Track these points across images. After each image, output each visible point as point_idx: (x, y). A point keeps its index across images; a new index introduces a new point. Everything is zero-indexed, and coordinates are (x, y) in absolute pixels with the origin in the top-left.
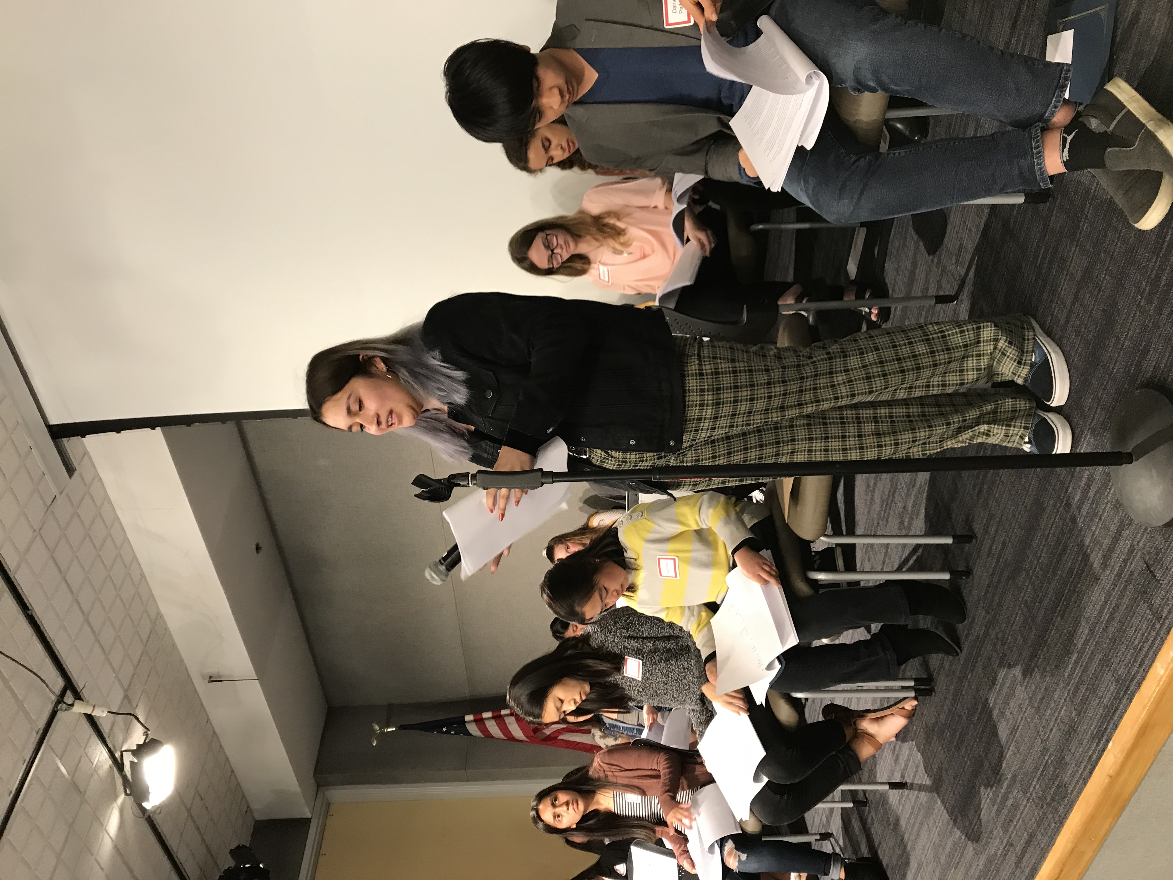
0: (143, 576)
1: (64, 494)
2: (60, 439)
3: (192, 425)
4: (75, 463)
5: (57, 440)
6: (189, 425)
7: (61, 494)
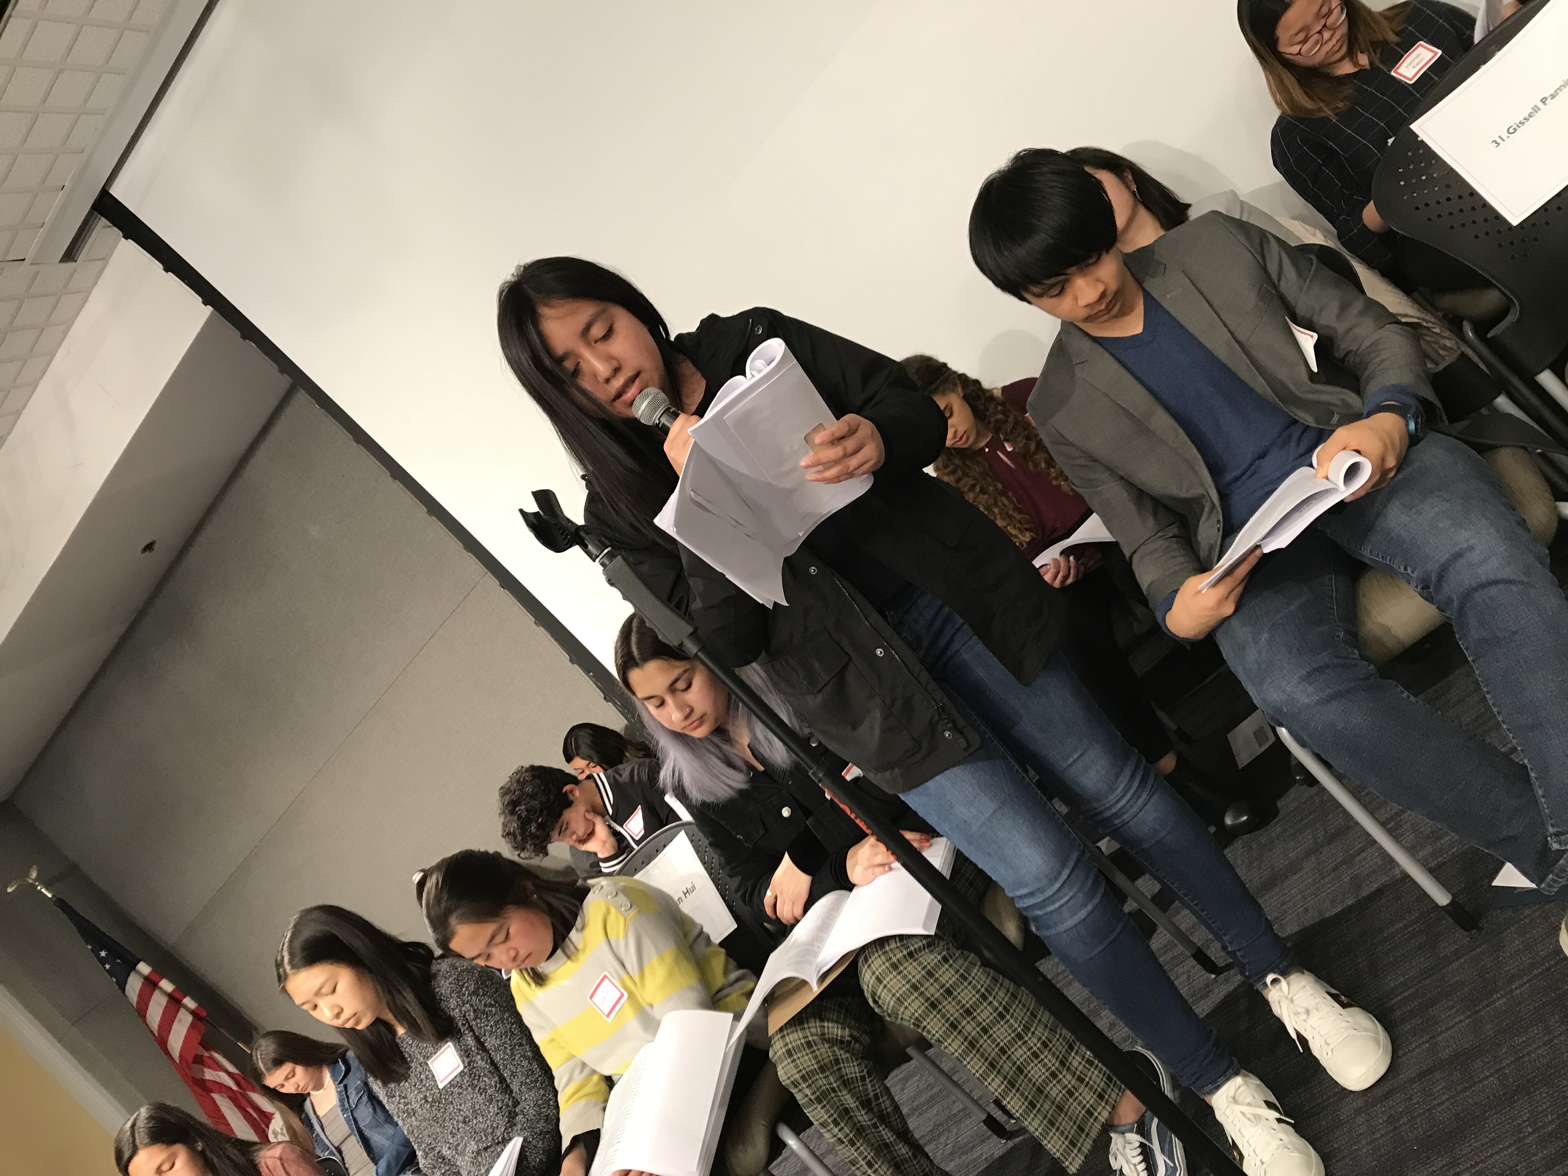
1: (36, 267)
2: (99, 216)
3: (247, 341)
4: (82, 257)
5: (96, 213)
6: (244, 337)
7: (32, 264)
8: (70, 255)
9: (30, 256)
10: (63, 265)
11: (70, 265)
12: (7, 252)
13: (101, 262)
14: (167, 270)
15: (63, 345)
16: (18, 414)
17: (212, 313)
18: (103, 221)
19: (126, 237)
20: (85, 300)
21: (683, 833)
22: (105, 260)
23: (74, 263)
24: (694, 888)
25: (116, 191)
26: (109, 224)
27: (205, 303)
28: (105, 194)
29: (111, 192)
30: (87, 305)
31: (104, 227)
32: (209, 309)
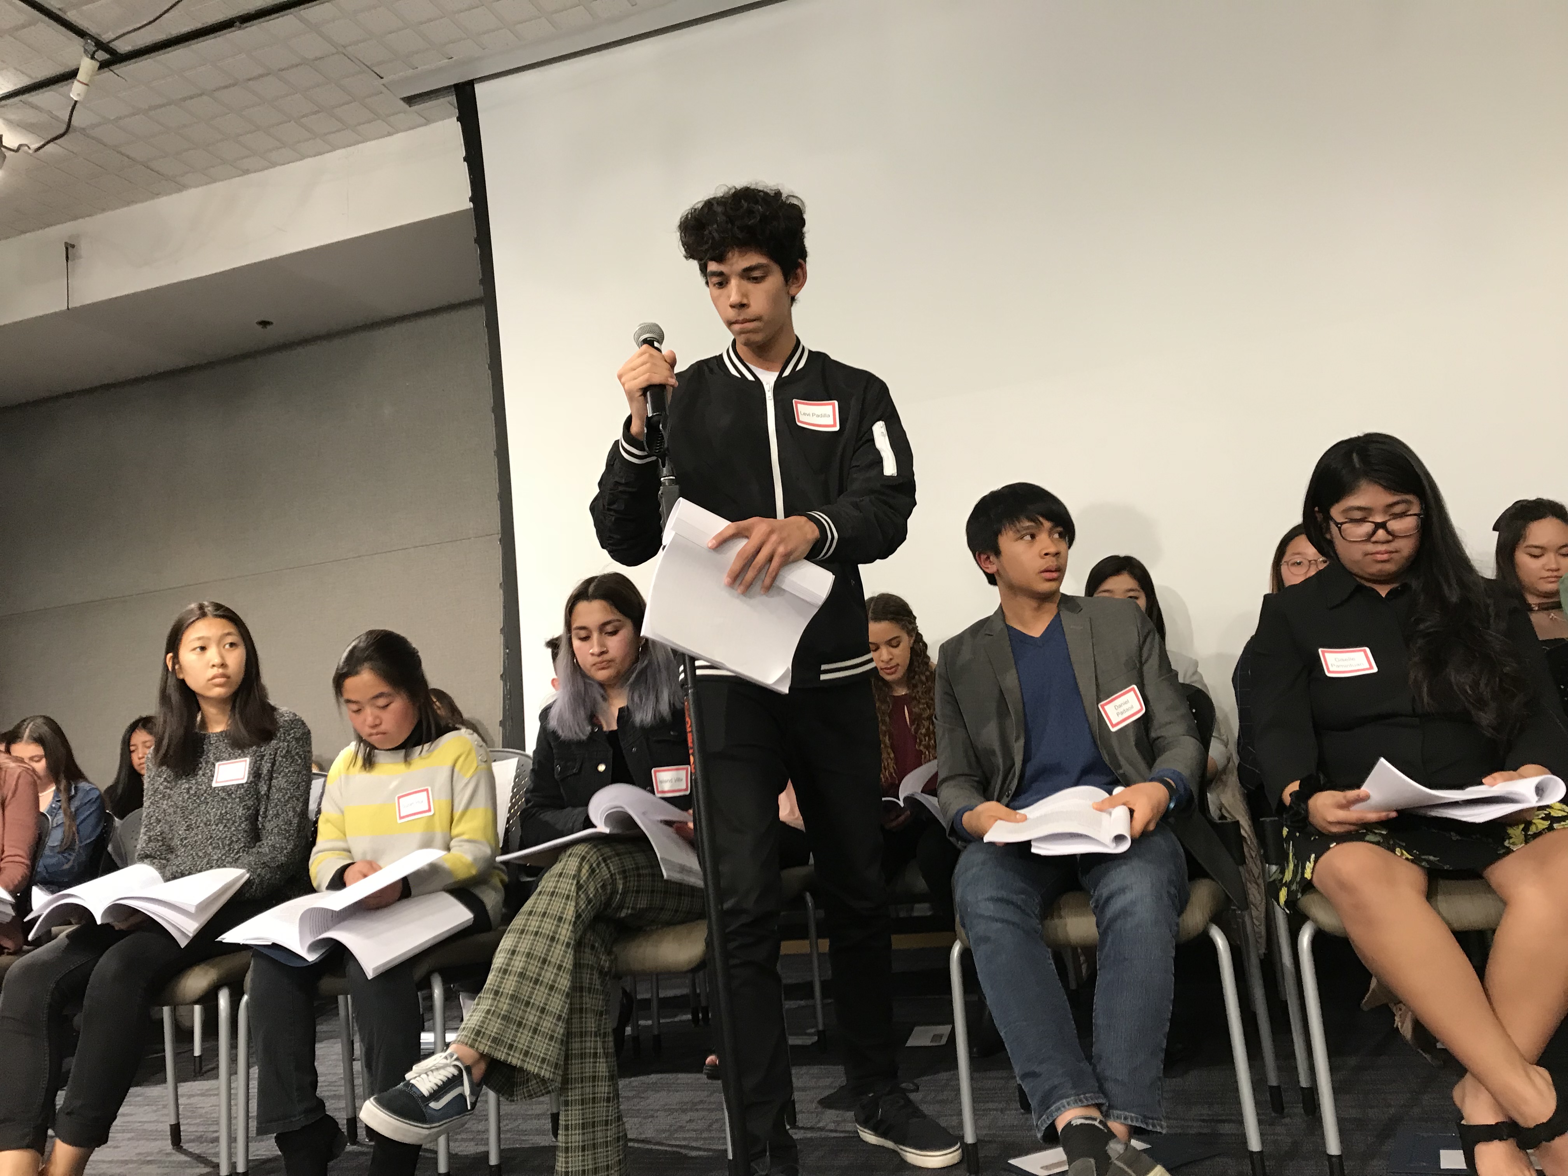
0: (246, 172)
1: (384, 90)
2: (454, 93)
3: (476, 246)
4: (416, 108)
5: (453, 89)
6: (476, 241)
7: (383, 85)
8: (410, 100)
9: (387, 79)
10: (402, 102)
12: (377, 65)
13: (424, 121)
14: (465, 159)
15: (349, 149)
16: (274, 165)
17: (470, 209)
18: (453, 99)
19: (459, 119)
20: (390, 134)
21: (518, 761)
22: (428, 121)
23: (407, 106)
25: (479, 88)
26: (456, 105)
27: (472, 199)
28: (471, 84)
29: (476, 86)
30: (389, 138)
31: (449, 103)
32: (471, 205)
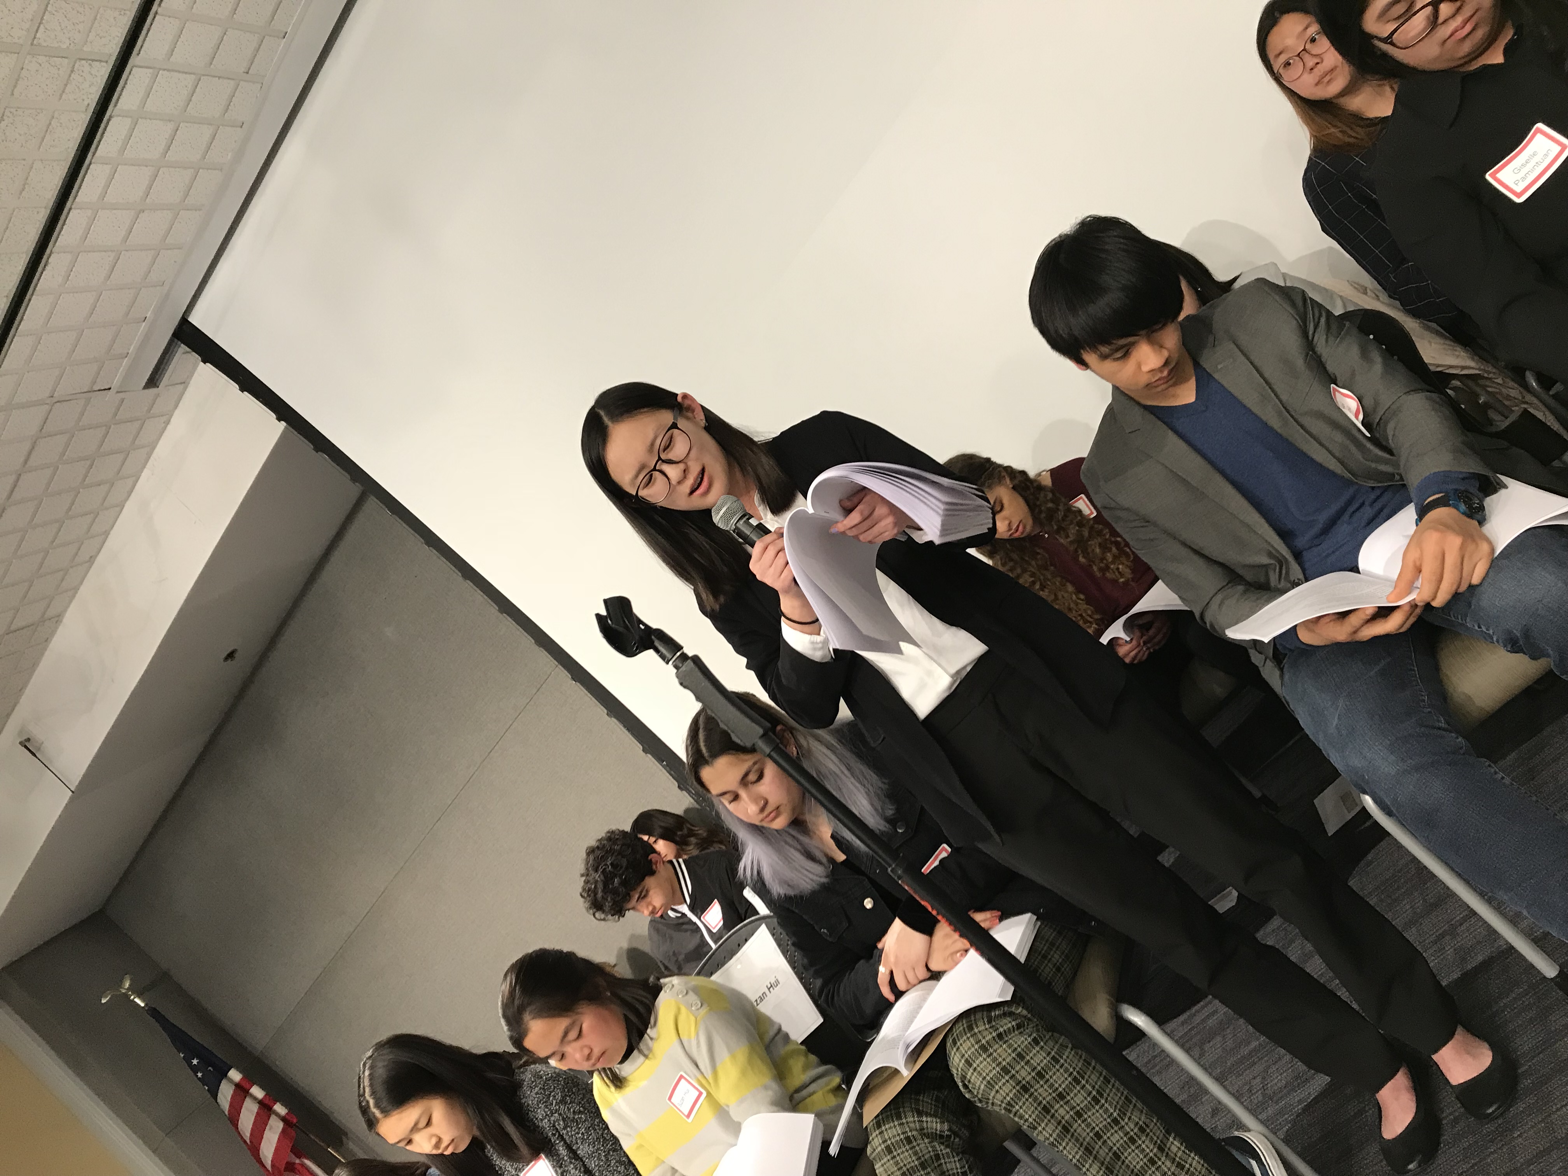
1: (121, 395)
2: (180, 342)
3: (320, 453)
4: (165, 381)
5: (176, 340)
6: (317, 449)
7: (118, 392)
8: (153, 382)
9: (115, 383)
10: (146, 391)
11: (152, 391)
12: (94, 383)
13: (181, 387)
14: (242, 389)
15: (147, 467)
16: (105, 537)
17: (286, 428)
18: (183, 348)
19: (204, 361)
20: (168, 422)
21: (763, 927)
22: (185, 384)
23: (157, 389)
24: (777, 982)
25: (195, 319)
26: (188, 350)
27: (279, 419)
28: (184, 321)
29: (190, 320)
30: (169, 427)
31: (184, 353)
32: (283, 424)
